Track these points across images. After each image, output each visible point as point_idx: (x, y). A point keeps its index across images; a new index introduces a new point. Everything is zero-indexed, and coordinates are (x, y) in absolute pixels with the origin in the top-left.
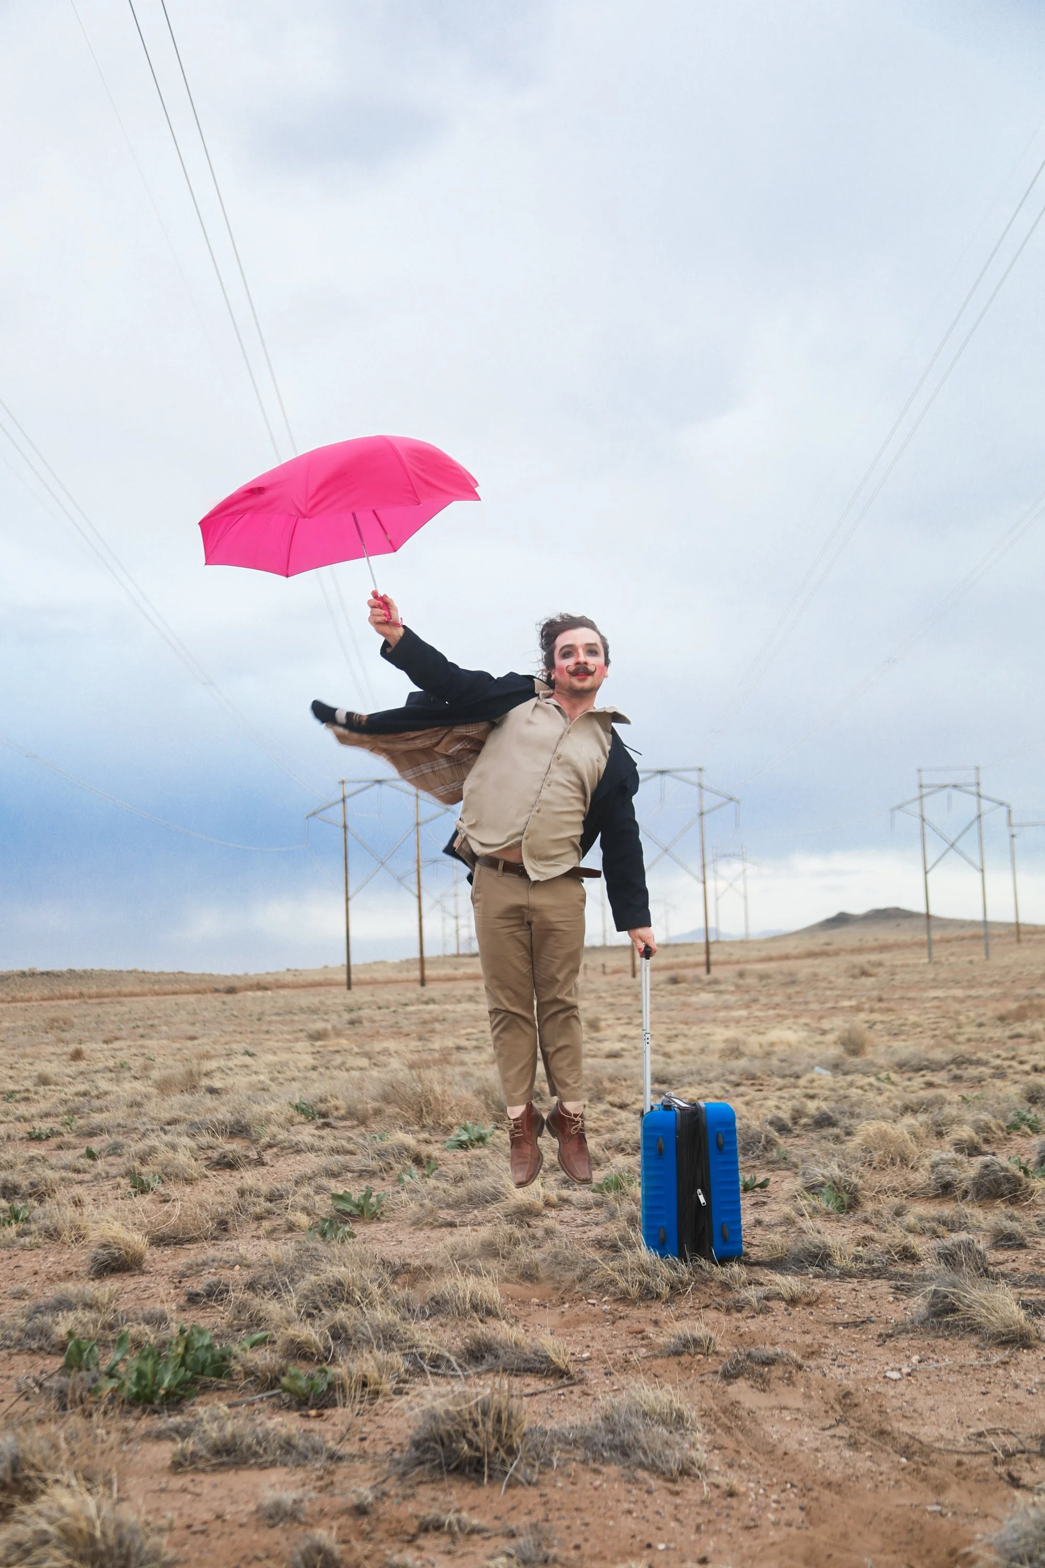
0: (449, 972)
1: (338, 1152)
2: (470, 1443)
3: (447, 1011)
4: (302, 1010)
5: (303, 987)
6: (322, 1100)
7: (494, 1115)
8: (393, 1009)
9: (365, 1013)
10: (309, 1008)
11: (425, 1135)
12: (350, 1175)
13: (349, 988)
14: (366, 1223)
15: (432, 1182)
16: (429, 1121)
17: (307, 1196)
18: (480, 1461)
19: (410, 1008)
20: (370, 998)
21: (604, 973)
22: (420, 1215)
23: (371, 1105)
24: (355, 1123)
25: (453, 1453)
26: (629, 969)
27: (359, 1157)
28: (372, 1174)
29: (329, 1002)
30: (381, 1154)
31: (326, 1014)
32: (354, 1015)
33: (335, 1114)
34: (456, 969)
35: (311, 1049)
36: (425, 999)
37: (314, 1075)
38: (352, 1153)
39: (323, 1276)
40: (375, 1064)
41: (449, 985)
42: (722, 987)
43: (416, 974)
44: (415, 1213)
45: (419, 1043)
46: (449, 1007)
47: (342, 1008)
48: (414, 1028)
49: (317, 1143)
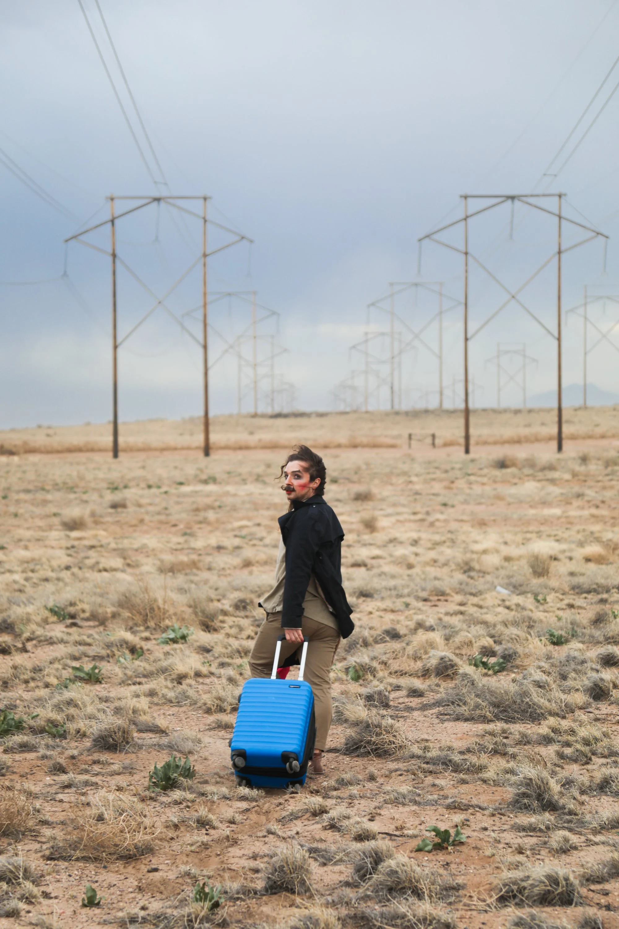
0: (242, 437)
1: (80, 644)
2: (113, 739)
3: (227, 494)
4: (56, 487)
5: (59, 452)
6: (72, 604)
7: (200, 620)
8: (164, 489)
9: (129, 494)
10: (65, 483)
11: (147, 634)
12: (87, 659)
13: (116, 455)
14: (93, 685)
15: (137, 663)
16: (152, 624)
17: (57, 670)
18: (116, 745)
19: (185, 489)
20: (140, 473)
21: (433, 444)
22: (124, 679)
23: (110, 610)
24: (97, 623)
25: (106, 742)
26: (462, 441)
27: (94, 648)
28: (102, 658)
29: (89, 476)
30: (109, 646)
31: (85, 493)
32: (117, 497)
33: (82, 615)
34: (251, 433)
35: (65, 543)
36: (204, 477)
37: (65, 575)
38: (89, 645)
39: (64, 697)
40: (129, 565)
41: (240, 455)
42: (556, 475)
43: (199, 439)
44: (121, 678)
45: (181, 540)
46: (230, 488)
47: (105, 485)
48: (184, 516)
49: (65, 638)
